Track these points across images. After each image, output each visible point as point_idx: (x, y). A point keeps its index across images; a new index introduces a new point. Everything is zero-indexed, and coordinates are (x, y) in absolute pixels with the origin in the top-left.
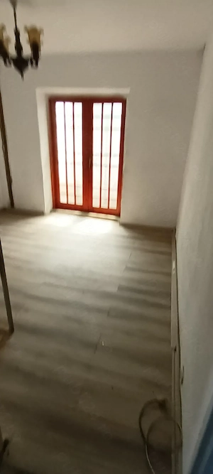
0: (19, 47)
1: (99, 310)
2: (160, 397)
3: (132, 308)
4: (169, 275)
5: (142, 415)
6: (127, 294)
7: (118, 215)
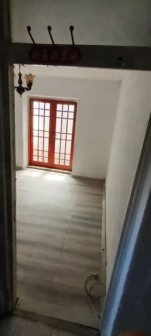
0: (20, 82)
1: (62, 230)
2: (95, 274)
3: (81, 228)
4: (101, 208)
5: (86, 282)
6: (77, 220)
7: (71, 170)
